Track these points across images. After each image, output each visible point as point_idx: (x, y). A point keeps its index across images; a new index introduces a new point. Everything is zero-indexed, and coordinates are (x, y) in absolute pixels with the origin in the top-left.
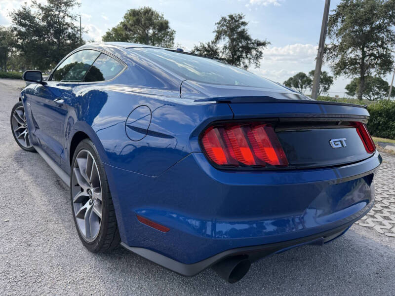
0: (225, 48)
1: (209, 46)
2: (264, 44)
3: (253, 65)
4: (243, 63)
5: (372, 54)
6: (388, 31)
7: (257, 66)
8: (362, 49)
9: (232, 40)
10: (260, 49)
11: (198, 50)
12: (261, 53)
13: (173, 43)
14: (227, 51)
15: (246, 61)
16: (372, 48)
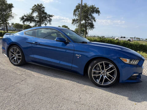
0: (37, 16)
1: (30, 15)
2: (52, 16)
3: (49, 24)
4: (45, 23)
5: (88, 23)
6: (92, 16)
7: (50, 24)
8: (85, 21)
9: (39, 14)
10: (51, 18)
11: (25, 16)
12: (51, 19)
13: (12, 13)
14: (38, 18)
15: (46, 22)
16: (88, 21)
